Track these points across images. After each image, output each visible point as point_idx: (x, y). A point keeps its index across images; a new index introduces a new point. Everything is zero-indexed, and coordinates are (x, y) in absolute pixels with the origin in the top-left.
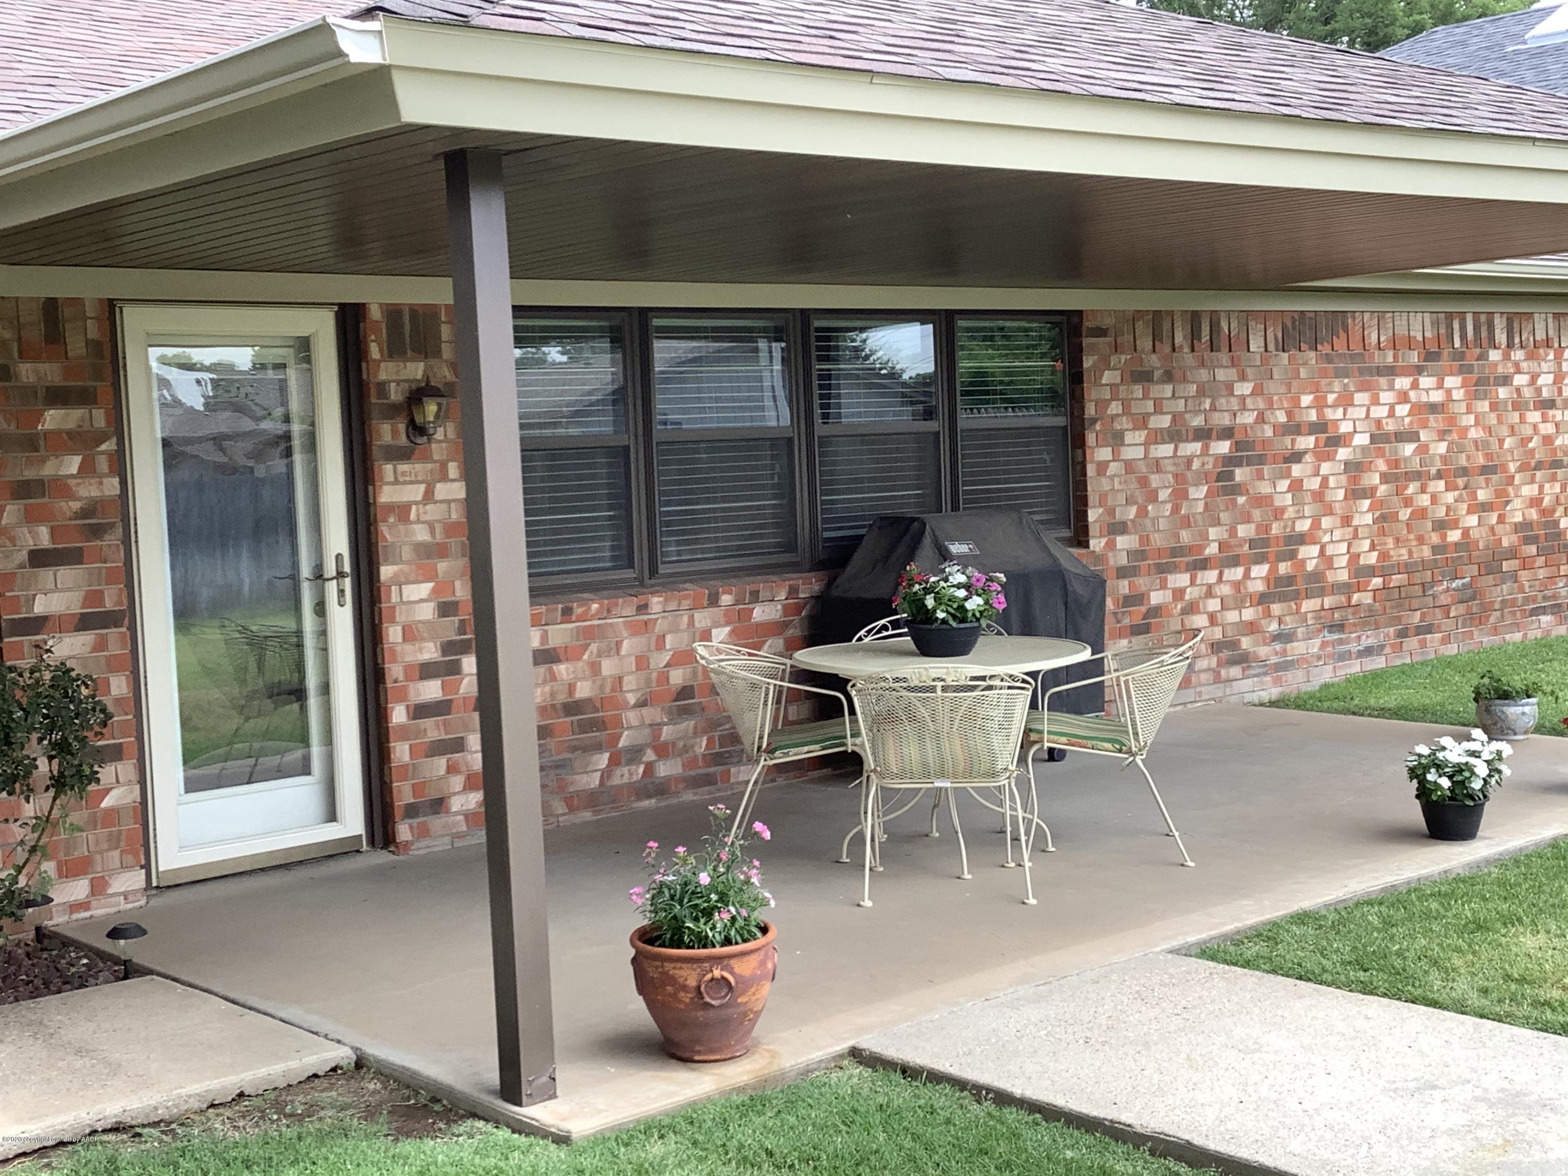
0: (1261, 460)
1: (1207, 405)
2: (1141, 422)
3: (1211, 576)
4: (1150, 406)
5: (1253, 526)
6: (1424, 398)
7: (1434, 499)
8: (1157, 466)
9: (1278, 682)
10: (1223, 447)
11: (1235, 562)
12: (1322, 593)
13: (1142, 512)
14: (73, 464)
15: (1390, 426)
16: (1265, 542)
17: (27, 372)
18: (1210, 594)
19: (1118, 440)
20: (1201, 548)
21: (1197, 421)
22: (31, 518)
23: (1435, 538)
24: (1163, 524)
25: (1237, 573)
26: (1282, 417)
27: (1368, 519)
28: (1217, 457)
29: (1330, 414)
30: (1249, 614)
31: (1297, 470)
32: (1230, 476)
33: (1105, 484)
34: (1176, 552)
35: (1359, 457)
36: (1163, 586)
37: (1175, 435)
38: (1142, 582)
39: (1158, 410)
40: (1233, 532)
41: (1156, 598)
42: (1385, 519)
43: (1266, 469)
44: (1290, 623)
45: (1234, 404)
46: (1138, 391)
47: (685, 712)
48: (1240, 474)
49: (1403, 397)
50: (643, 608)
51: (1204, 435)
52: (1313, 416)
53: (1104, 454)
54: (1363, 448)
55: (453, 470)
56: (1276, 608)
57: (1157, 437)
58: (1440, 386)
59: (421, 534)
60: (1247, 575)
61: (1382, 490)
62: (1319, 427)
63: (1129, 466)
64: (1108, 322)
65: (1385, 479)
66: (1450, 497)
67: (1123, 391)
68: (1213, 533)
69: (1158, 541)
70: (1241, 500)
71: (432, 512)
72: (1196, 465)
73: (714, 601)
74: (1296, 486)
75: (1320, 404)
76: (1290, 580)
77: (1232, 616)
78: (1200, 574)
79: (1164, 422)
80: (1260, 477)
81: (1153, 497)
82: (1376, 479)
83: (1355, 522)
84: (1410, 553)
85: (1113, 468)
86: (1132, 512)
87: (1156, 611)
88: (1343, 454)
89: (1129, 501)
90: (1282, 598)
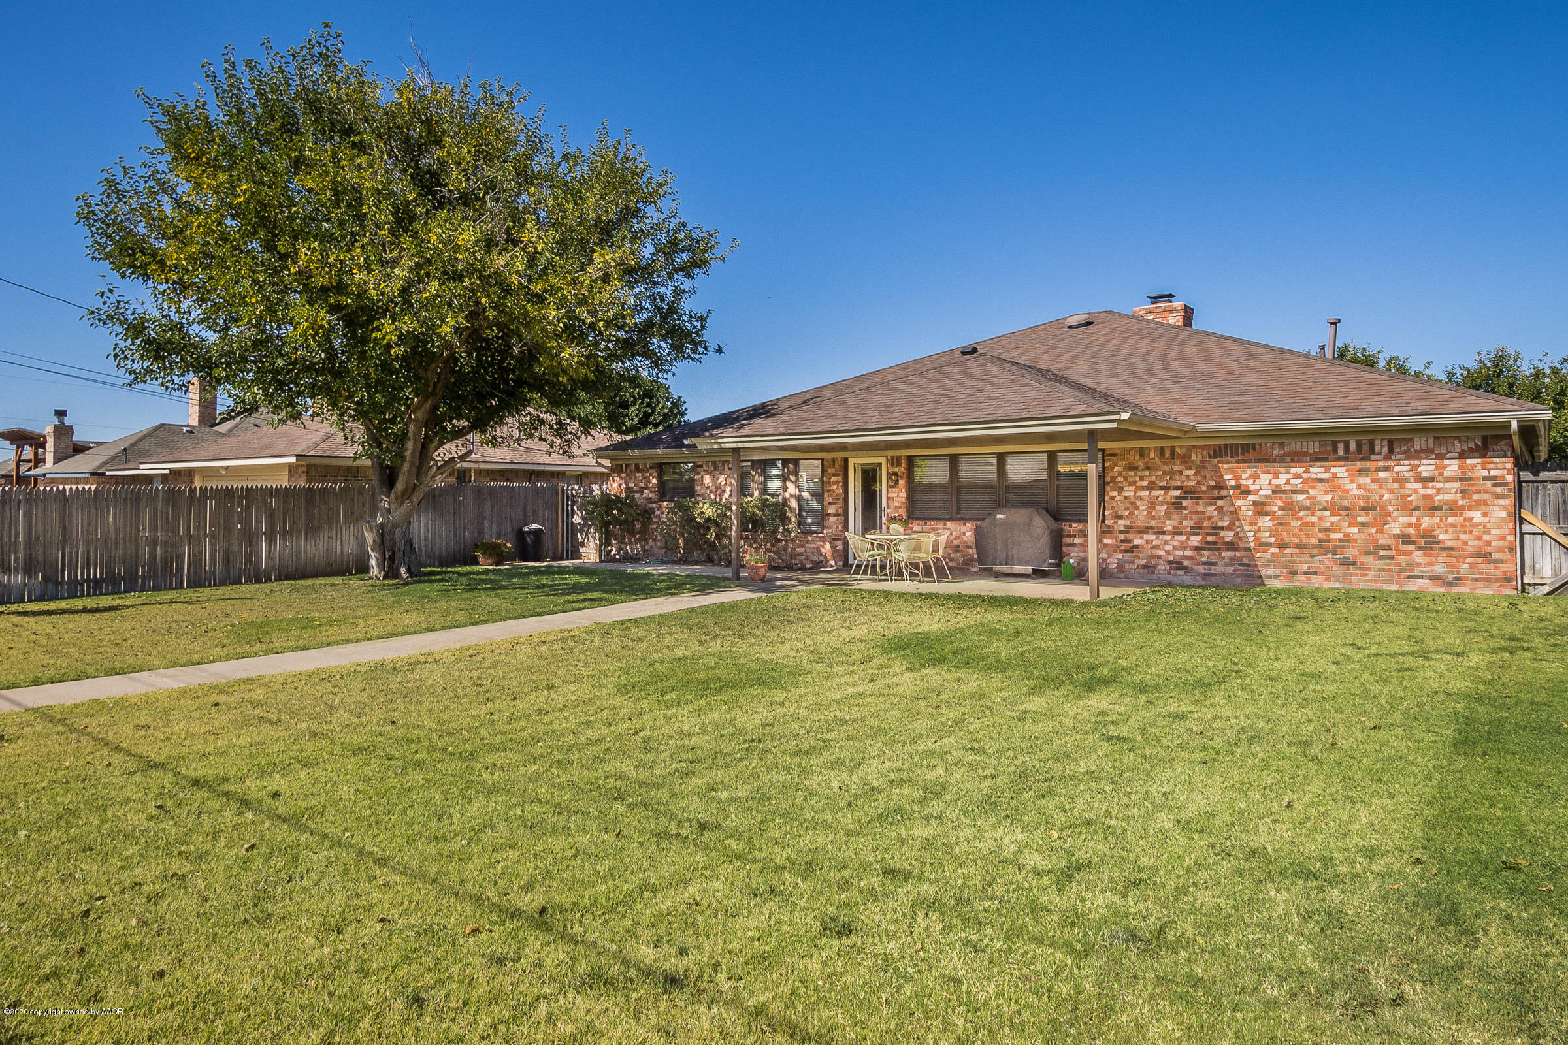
0: (1199, 498)
1: (1168, 478)
2: (1132, 484)
3: (1168, 538)
4: (1137, 478)
5: (1192, 522)
6: (1314, 476)
7: (1320, 519)
8: (1141, 498)
9: (1204, 580)
10: (1177, 493)
11: (1181, 534)
12: (1236, 550)
13: (1132, 513)
14: (835, 487)
15: (1288, 487)
16: (1200, 528)
17: (830, 470)
18: (1166, 543)
19: (1121, 489)
20: (1162, 528)
21: (1164, 484)
22: (829, 496)
23: (1321, 536)
24: (1141, 518)
25: (1184, 538)
26: (1212, 483)
27: (1270, 524)
28: (1171, 497)
29: (1243, 482)
30: (1188, 553)
31: (1220, 503)
32: (1181, 503)
33: (1114, 503)
34: (1147, 527)
35: (1263, 499)
36: (1142, 538)
37: (1150, 487)
38: (1130, 536)
39: (1142, 479)
40: (1181, 523)
41: (1136, 542)
42: (1281, 525)
43: (1200, 502)
44: (1214, 559)
45: (1184, 478)
46: (1132, 473)
47: (958, 551)
48: (1184, 503)
49: (1298, 476)
50: (945, 525)
51: (1166, 488)
52: (1233, 483)
53: (1115, 493)
54: (1266, 496)
55: (903, 490)
56: (1206, 553)
57: (1143, 488)
58: (1327, 471)
59: (896, 504)
60: (1188, 539)
61: (1280, 513)
62: (1238, 487)
63: (1126, 498)
64: (1117, 451)
65: (1281, 508)
66: (1334, 519)
67: (1124, 473)
68: (1168, 522)
69: (1139, 523)
70: (1185, 512)
71: (899, 499)
72: (1160, 499)
73: (965, 525)
74: (1219, 509)
75: (1238, 478)
76: (1214, 543)
77: (1179, 553)
78: (1161, 536)
79: (1145, 484)
80: (1197, 504)
81: (1138, 508)
82: (1276, 509)
83: (1260, 524)
84: (1300, 540)
85: (1118, 498)
86: (1127, 513)
87: (1137, 546)
88: (1251, 498)
89: (1126, 509)
90: (1210, 549)
